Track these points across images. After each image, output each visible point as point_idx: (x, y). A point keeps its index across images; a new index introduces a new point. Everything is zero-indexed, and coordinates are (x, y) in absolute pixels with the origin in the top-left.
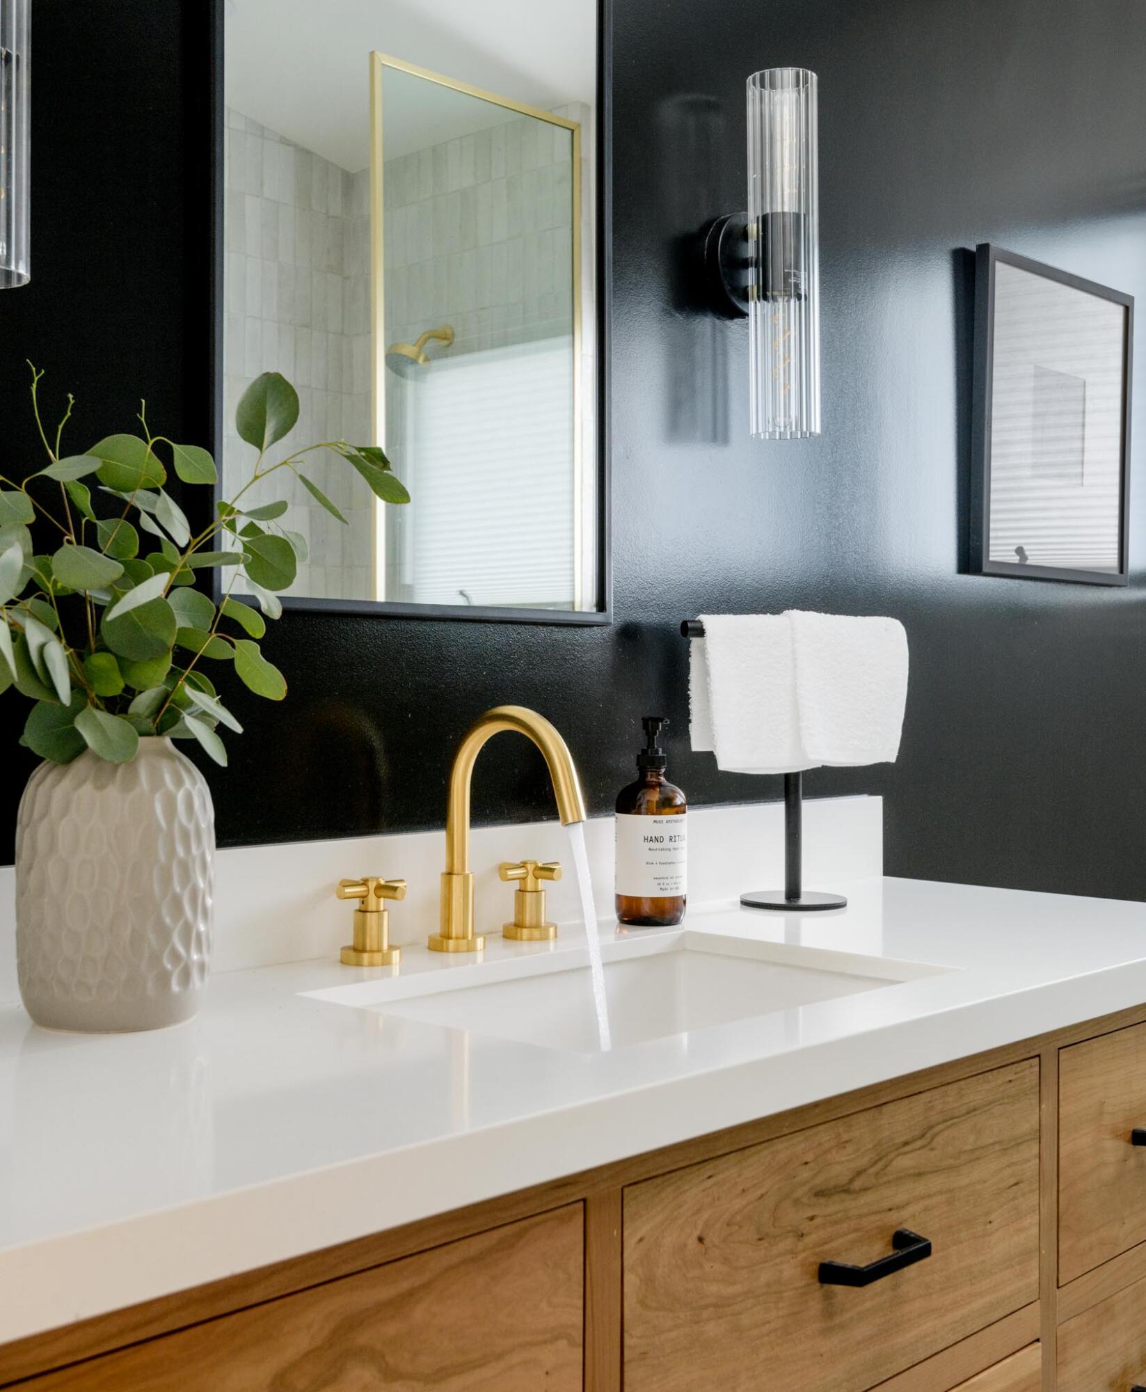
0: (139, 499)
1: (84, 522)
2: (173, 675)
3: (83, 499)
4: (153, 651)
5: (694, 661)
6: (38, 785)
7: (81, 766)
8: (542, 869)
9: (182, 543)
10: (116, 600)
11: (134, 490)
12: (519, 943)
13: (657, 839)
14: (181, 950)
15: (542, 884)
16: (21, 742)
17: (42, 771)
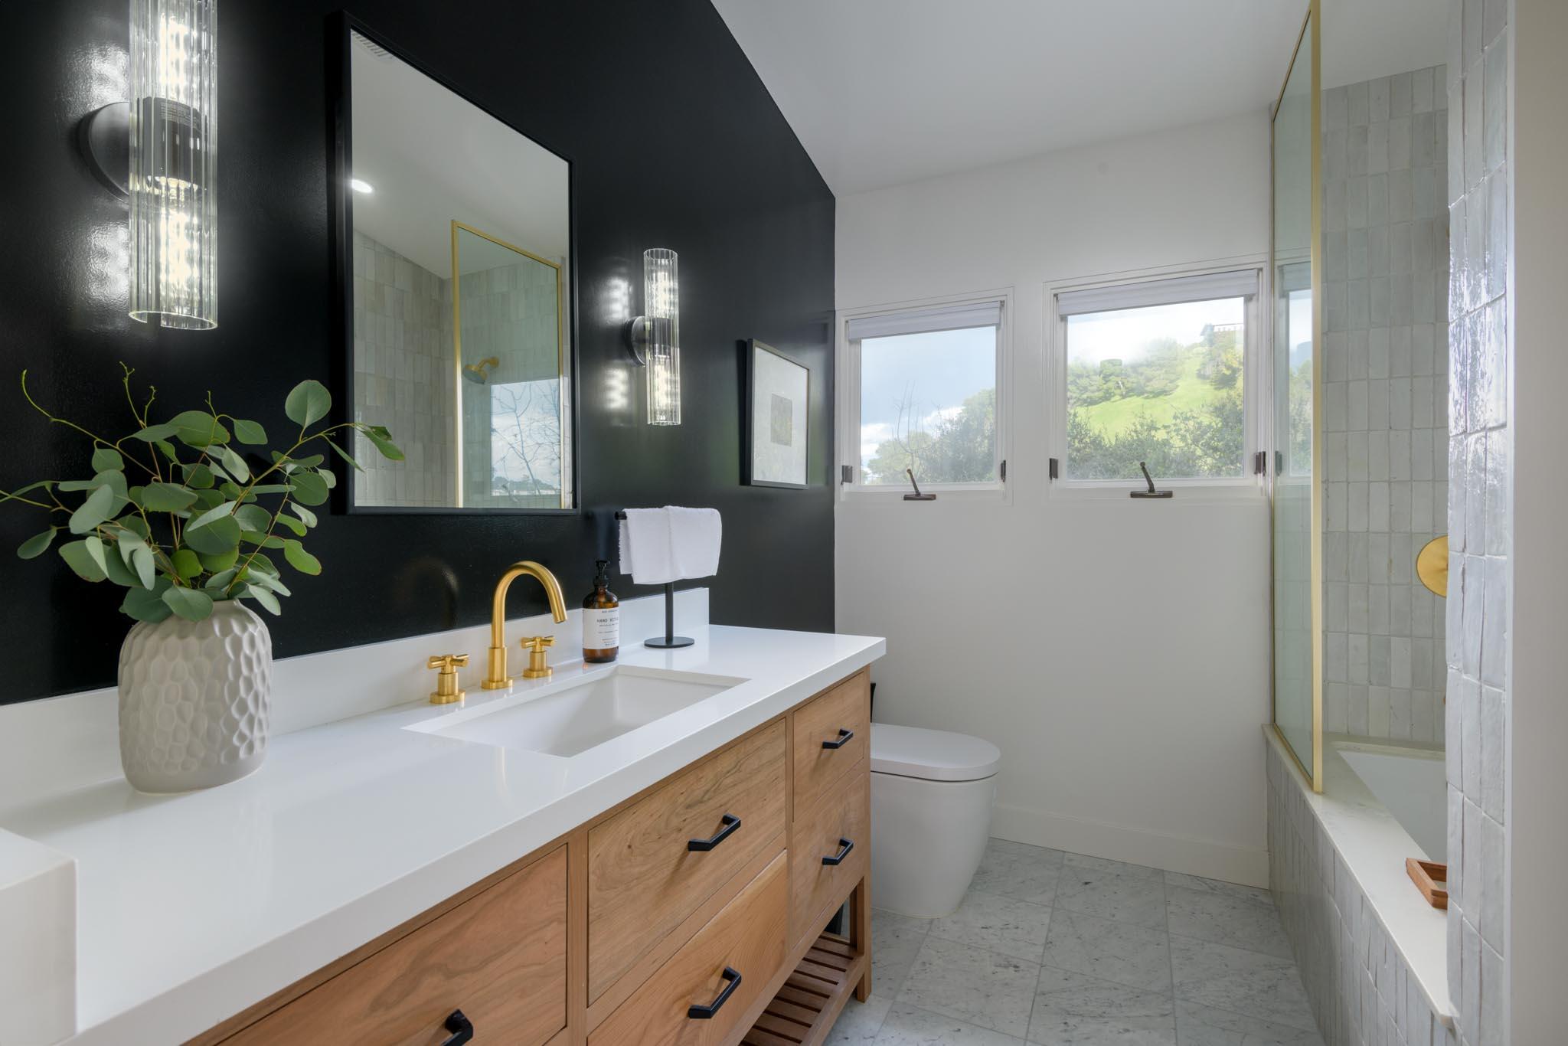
0: (211, 451)
1: (171, 466)
2: (241, 561)
3: (170, 451)
4: (224, 550)
5: (622, 531)
6: (135, 637)
7: (170, 624)
8: (545, 640)
9: (243, 479)
10: (195, 517)
11: (207, 445)
12: (532, 680)
13: (604, 621)
14: (247, 732)
15: (544, 648)
16: (120, 610)
17: (139, 627)
